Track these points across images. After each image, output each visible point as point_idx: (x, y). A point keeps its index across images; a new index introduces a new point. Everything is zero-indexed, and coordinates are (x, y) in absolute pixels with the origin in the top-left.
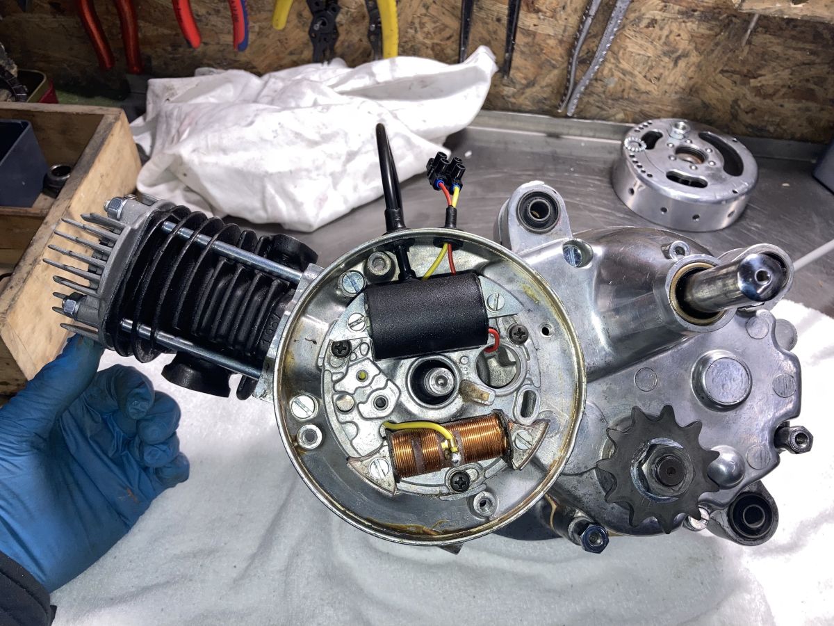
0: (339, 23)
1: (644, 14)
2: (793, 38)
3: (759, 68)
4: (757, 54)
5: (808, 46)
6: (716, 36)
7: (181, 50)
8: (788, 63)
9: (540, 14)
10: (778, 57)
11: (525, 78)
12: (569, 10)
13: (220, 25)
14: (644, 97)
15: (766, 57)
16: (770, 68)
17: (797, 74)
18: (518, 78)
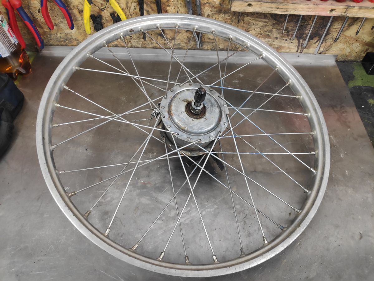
0: (103, 23)
1: (205, 13)
2: (257, 17)
3: (248, 28)
4: (247, 24)
5: (263, 20)
6: (231, 18)
7: (52, 36)
8: (258, 26)
10: (254, 24)
11: (170, 37)
13: (63, 26)
14: (212, 41)
15: (250, 25)
16: (252, 28)
17: (262, 30)
18: (168, 37)
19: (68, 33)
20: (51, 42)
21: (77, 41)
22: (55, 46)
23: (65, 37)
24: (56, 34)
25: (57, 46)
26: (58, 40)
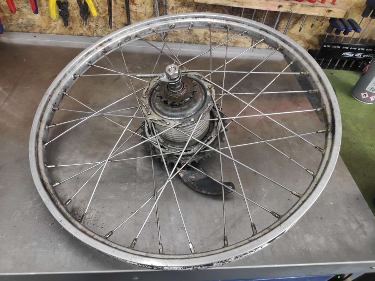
0: (69, 10)
7: (13, 21)
9: (137, 5)
12: (146, 4)
13: (26, 11)
19: (30, 19)
20: (11, 28)
21: (40, 28)
22: (15, 33)
23: (27, 23)
24: (18, 19)
25: (17, 33)
26: (19, 26)
